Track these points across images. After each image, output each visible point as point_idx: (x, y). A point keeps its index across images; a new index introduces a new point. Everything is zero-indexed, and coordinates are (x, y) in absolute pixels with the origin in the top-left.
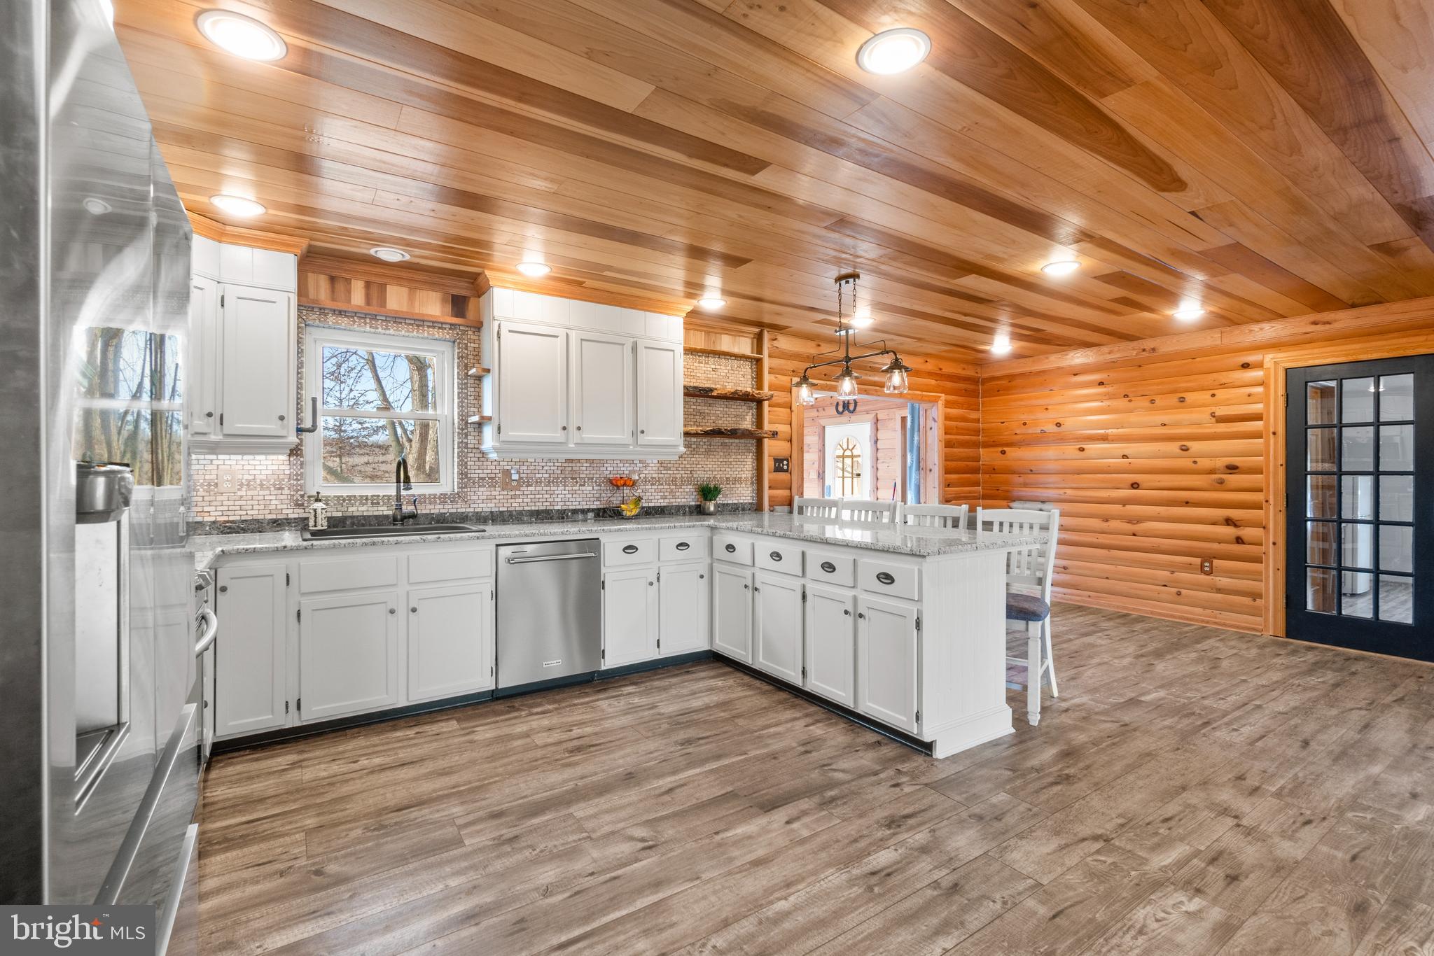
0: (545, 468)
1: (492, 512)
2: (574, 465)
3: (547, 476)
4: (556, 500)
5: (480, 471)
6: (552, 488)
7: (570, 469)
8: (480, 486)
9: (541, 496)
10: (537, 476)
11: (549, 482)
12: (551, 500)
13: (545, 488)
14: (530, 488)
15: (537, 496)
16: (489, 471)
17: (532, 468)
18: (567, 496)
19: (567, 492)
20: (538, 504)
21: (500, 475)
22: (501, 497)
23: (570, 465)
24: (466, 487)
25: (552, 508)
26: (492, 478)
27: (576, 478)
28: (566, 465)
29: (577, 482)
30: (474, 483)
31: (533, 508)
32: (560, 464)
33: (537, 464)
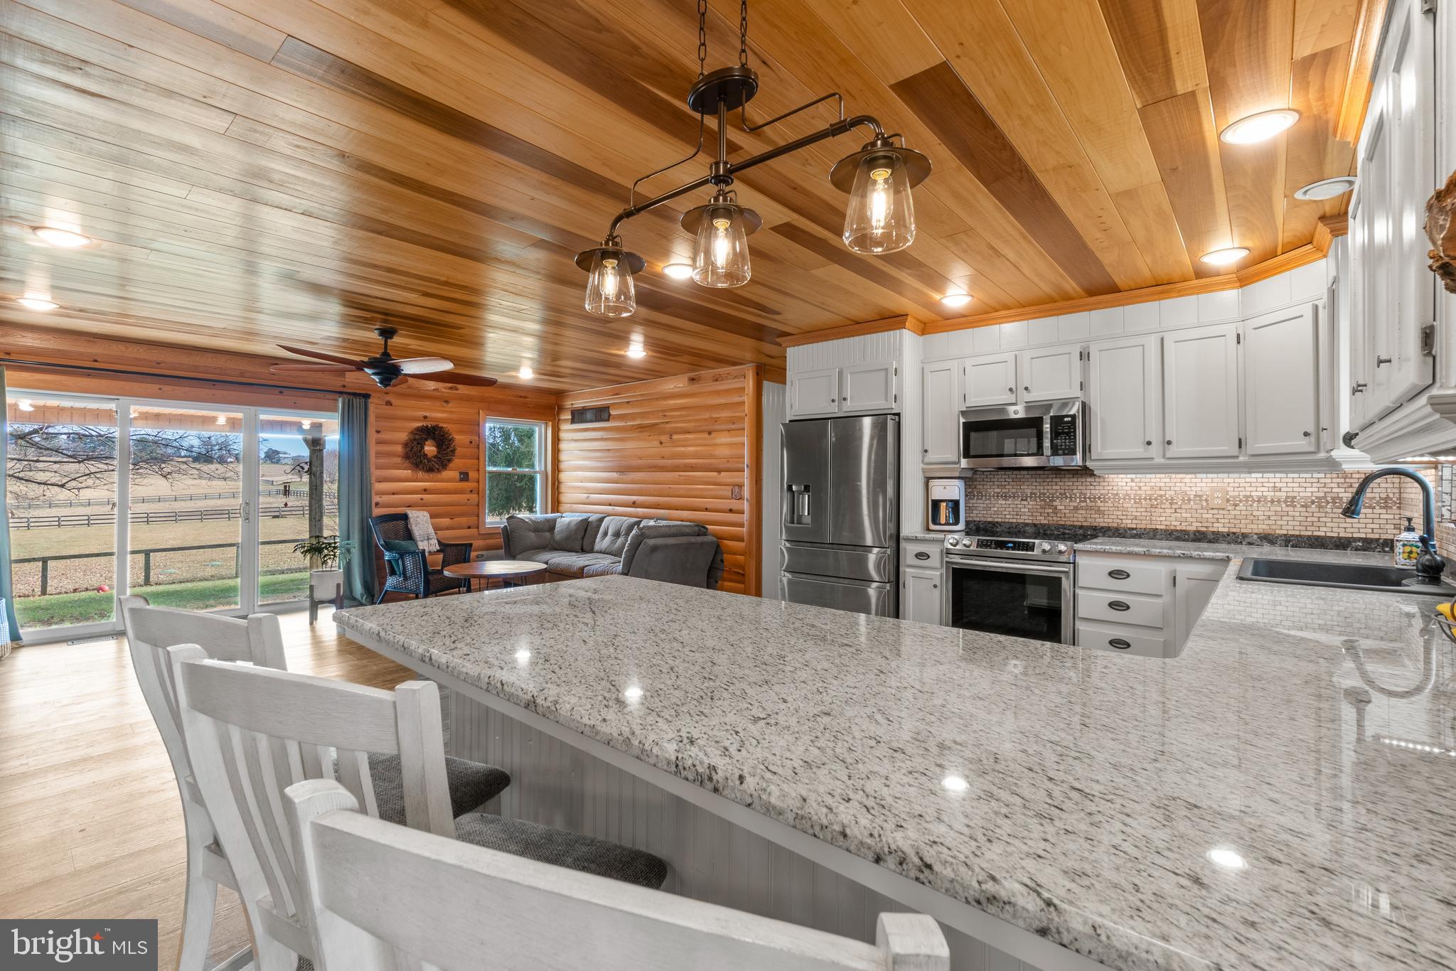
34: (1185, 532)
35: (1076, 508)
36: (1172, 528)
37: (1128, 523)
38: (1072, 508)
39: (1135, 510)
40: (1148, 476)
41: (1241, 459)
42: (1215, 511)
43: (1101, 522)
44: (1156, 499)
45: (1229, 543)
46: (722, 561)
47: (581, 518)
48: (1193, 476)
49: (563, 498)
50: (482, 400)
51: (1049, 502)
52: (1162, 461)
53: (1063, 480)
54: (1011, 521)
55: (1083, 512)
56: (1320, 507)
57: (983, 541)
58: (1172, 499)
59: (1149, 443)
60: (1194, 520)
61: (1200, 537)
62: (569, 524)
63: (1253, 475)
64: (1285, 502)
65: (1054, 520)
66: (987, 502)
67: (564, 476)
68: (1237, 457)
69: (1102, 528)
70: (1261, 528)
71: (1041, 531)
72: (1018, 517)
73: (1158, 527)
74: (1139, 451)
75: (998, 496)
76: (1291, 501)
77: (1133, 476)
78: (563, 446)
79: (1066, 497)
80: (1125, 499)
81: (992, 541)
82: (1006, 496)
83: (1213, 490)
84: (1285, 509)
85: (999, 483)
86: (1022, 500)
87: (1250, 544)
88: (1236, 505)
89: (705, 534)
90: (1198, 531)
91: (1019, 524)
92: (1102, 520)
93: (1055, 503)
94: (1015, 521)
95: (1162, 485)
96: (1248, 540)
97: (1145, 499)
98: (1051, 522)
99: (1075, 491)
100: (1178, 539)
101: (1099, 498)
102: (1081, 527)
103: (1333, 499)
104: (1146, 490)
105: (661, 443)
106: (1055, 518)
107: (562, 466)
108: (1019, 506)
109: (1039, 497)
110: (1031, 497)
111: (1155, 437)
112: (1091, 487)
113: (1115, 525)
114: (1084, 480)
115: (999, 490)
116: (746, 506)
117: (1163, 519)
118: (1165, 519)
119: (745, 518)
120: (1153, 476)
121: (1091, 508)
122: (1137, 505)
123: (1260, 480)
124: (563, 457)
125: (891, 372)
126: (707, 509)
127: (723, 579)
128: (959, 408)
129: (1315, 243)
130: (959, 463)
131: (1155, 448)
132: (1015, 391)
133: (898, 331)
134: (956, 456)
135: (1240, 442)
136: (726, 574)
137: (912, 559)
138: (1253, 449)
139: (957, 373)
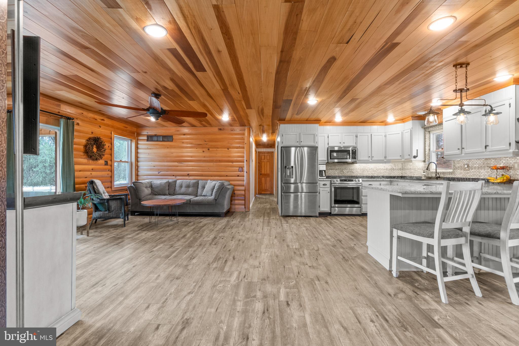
0: (478, 163)
1: (461, 178)
3: (478, 165)
4: (481, 175)
5: (458, 165)
6: (480, 170)
7: (487, 162)
9: (476, 173)
10: (475, 166)
11: (479, 168)
13: (477, 170)
14: (472, 170)
15: (475, 173)
16: (460, 165)
17: (473, 163)
18: (485, 173)
19: (485, 172)
20: (475, 176)
21: (463, 166)
22: (464, 173)
23: (487, 161)
24: (455, 170)
26: (461, 167)
27: (489, 166)
28: (485, 161)
29: (489, 168)
30: (457, 168)
31: (473, 177)
32: (482, 161)
33: (474, 161)
34: (369, 176)
35: (348, 172)
36: (367, 176)
37: (359, 175)
39: (360, 172)
42: (375, 172)
43: (353, 175)
45: (377, 178)
46: (234, 194)
47: (165, 181)
48: (371, 164)
49: (140, 173)
50: (113, 127)
51: (342, 171)
52: (371, 161)
56: (391, 170)
58: (367, 169)
59: (369, 157)
60: (371, 174)
61: (372, 177)
62: (161, 184)
63: (381, 164)
65: (343, 175)
66: (328, 171)
67: (140, 164)
68: (384, 160)
70: (382, 175)
73: (364, 175)
74: (367, 158)
76: (387, 169)
78: (139, 151)
79: (346, 169)
80: (358, 169)
81: (343, 180)
84: (386, 171)
86: (336, 170)
87: (381, 178)
88: (378, 170)
91: (335, 176)
95: (365, 166)
100: (368, 178)
102: (349, 176)
103: (393, 169)
104: (362, 168)
105: (203, 152)
107: (139, 159)
111: (370, 155)
112: (351, 167)
114: (349, 165)
115: (330, 168)
116: (245, 174)
118: (366, 174)
119: (245, 178)
121: (351, 172)
124: (140, 155)
125: (315, 135)
126: (227, 176)
127: (235, 200)
128: (327, 146)
129: (404, 120)
130: (326, 161)
131: (370, 158)
132: (341, 143)
133: (317, 125)
134: (326, 159)
135: (385, 157)
136: (236, 198)
137: (322, 186)
138: (387, 159)
139: (327, 137)
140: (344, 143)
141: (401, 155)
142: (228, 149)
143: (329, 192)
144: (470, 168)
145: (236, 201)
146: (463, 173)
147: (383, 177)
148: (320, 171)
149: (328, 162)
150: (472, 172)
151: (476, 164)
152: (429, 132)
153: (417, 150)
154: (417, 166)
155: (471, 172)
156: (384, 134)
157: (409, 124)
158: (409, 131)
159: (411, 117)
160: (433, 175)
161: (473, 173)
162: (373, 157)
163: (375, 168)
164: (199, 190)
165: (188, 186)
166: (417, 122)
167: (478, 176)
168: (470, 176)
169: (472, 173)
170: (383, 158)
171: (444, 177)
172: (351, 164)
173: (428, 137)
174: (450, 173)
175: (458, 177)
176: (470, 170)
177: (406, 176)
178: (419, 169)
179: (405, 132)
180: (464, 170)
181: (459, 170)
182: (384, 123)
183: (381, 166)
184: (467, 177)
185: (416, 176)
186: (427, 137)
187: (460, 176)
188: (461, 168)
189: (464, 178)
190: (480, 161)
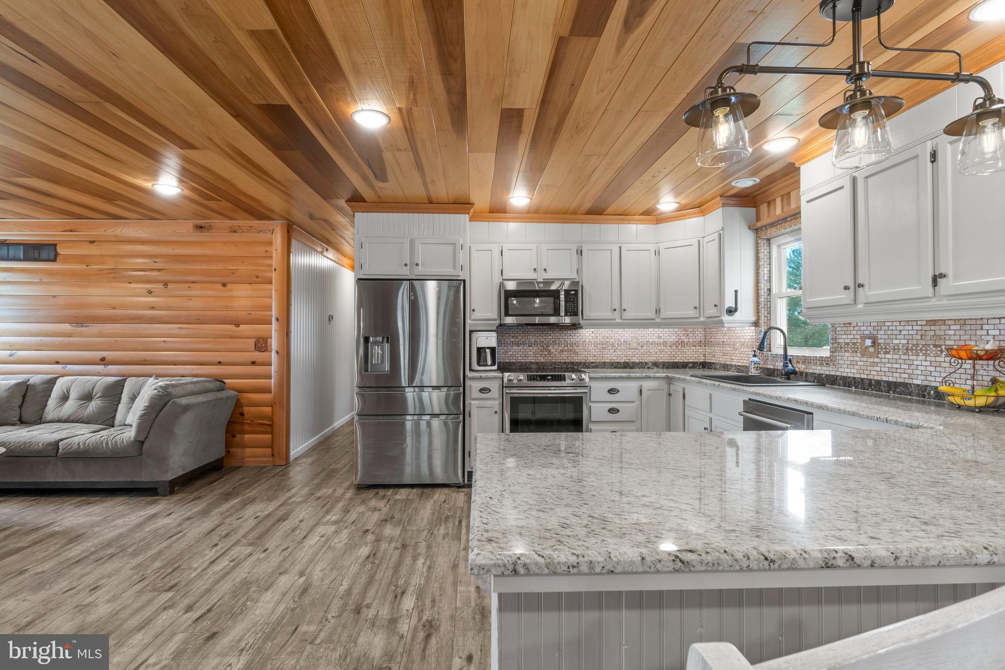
0: (903, 333)
1: (854, 378)
2: (938, 328)
3: (904, 342)
4: (916, 372)
5: (845, 337)
6: (911, 357)
7: (932, 333)
8: (845, 351)
9: (898, 366)
10: (895, 342)
11: (907, 349)
12: (910, 371)
13: (902, 357)
14: (887, 356)
15: (895, 366)
16: (852, 337)
17: (889, 332)
18: (929, 368)
19: (928, 363)
20: (896, 375)
21: (859, 341)
22: (862, 363)
23: (933, 328)
24: (835, 352)
25: (910, 381)
26: (854, 344)
27: (940, 346)
28: (927, 328)
29: (942, 351)
30: (841, 348)
31: (891, 379)
32: (919, 328)
33: (894, 328)
34: (619, 363)
35: (562, 351)
36: (613, 361)
37: (591, 359)
38: (559, 351)
39: (594, 351)
40: (601, 330)
41: (657, 320)
42: (633, 350)
43: (576, 359)
44: (605, 344)
45: (639, 368)
46: (242, 414)
48: (623, 330)
51: (546, 347)
53: (554, 332)
54: (521, 361)
55: (566, 353)
56: (676, 346)
57: (531, 376)
58: (613, 344)
59: (615, 310)
60: (623, 356)
61: (626, 366)
63: (650, 329)
64: (663, 344)
65: (549, 359)
66: (505, 348)
68: (654, 319)
69: (577, 363)
70: (653, 359)
71: (541, 367)
72: (526, 358)
73: (606, 361)
74: (608, 314)
75: (513, 344)
76: (665, 344)
77: (593, 330)
79: (556, 344)
80: (589, 344)
81: (536, 375)
82: (518, 344)
83: (633, 338)
84: (663, 348)
85: (514, 335)
86: (529, 346)
87: (649, 368)
88: (642, 347)
89: (221, 389)
90: (625, 362)
91: (526, 363)
92: (576, 358)
93: (549, 348)
94: (524, 361)
95: (608, 335)
96: (647, 366)
97: (600, 344)
98: (547, 361)
99: (561, 340)
100: (616, 367)
101: (575, 344)
102: (565, 363)
103: (681, 342)
104: (600, 339)
105: (150, 292)
106: (549, 358)
108: (527, 350)
109: (540, 344)
110: (534, 344)
111: (617, 307)
112: (571, 337)
113: (584, 361)
114: (566, 332)
115: (514, 340)
116: (274, 357)
117: (609, 356)
118: (610, 356)
119: (273, 369)
120: (603, 330)
121: (570, 351)
122: (596, 348)
123: (653, 332)
125: (458, 247)
126: (220, 363)
127: (243, 432)
128: (498, 279)
129: (702, 208)
130: (496, 320)
131: (617, 313)
132: (538, 271)
133: (463, 215)
134: (495, 315)
135: (658, 311)
136: (246, 428)
137: (475, 394)
138: (662, 315)
139: (496, 254)
140: (545, 270)
141: (697, 305)
142: (224, 285)
143: (496, 412)
144: (882, 349)
145: (247, 436)
146: (859, 363)
147: (656, 364)
148: (479, 350)
149: (501, 325)
150: (886, 360)
151: (898, 337)
152: (769, 240)
153: (736, 292)
154: (738, 337)
155: (883, 360)
156: (652, 248)
157: (716, 218)
158: (716, 236)
159: (719, 198)
160: (777, 364)
161: (890, 365)
162: (625, 310)
163: (635, 341)
164: (120, 406)
165: (87, 397)
166: (736, 212)
167: (906, 376)
168: (880, 373)
169: (887, 365)
170: (651, 314)
171: (807, 371)
172: (570, 330)
173: (766, 254)
174: (822, 361)
175: (845, 374)
176: (880, 356)
177: (713, 363)
178: (743, 344)
179: (706, 239)
180: (863, 355)
181: (847, 354)
182: (651, 215)
183: (651, 335)
184: (870, 377)
185: (737, 364)
186: (761, 256)
187: (853, 371)
188: (854, 347)
189: (862, 379)
190: (910, 328)
